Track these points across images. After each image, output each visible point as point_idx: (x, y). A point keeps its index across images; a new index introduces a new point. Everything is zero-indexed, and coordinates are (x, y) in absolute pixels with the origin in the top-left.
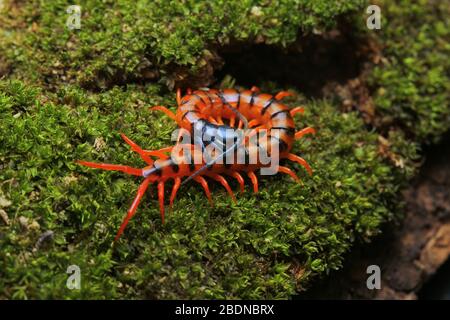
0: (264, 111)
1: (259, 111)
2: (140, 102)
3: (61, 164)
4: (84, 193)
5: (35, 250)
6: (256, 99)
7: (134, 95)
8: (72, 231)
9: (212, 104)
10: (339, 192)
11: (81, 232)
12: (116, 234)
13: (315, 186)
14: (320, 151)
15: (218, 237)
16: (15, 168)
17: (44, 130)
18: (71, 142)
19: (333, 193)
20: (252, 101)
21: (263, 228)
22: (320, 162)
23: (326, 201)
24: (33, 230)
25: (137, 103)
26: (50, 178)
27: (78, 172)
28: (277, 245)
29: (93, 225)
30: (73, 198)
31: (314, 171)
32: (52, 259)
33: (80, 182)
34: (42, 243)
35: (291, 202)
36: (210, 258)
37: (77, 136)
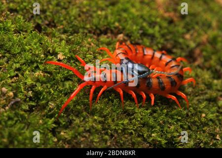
0: (167, 64)
1: (164, 63)
2: (92, 44)
3: (35, 65)
4: (45, 83)
5: (7, 108)
6: (164, 57)
7: (89, 40)
8: (33, 104)
9: (137, 53)
10: (203, 120)
11: (39, 105)
12: (60, 110)
13: (190, 114)
14: (196, 96)
15: (123, 124)
16: (7, 62)
17: (30, 45)
18: (45, 54)
19: (199, 119)
20: (161, 57)
21: (152, 127)
22: (195, 101)
23: (194, 123)
24: (9, 97)
25: (90, 45)
26: (27, 72)
27: (45, 71)
28: (159, 139)
29: (47, 103)
30: (38, 84)
31: (190, 105)
32: (16, 115)
33: (44, 76)
34: (13, 105)
35: (173, 119)
36: (116, 135)
37: (49, 52)
